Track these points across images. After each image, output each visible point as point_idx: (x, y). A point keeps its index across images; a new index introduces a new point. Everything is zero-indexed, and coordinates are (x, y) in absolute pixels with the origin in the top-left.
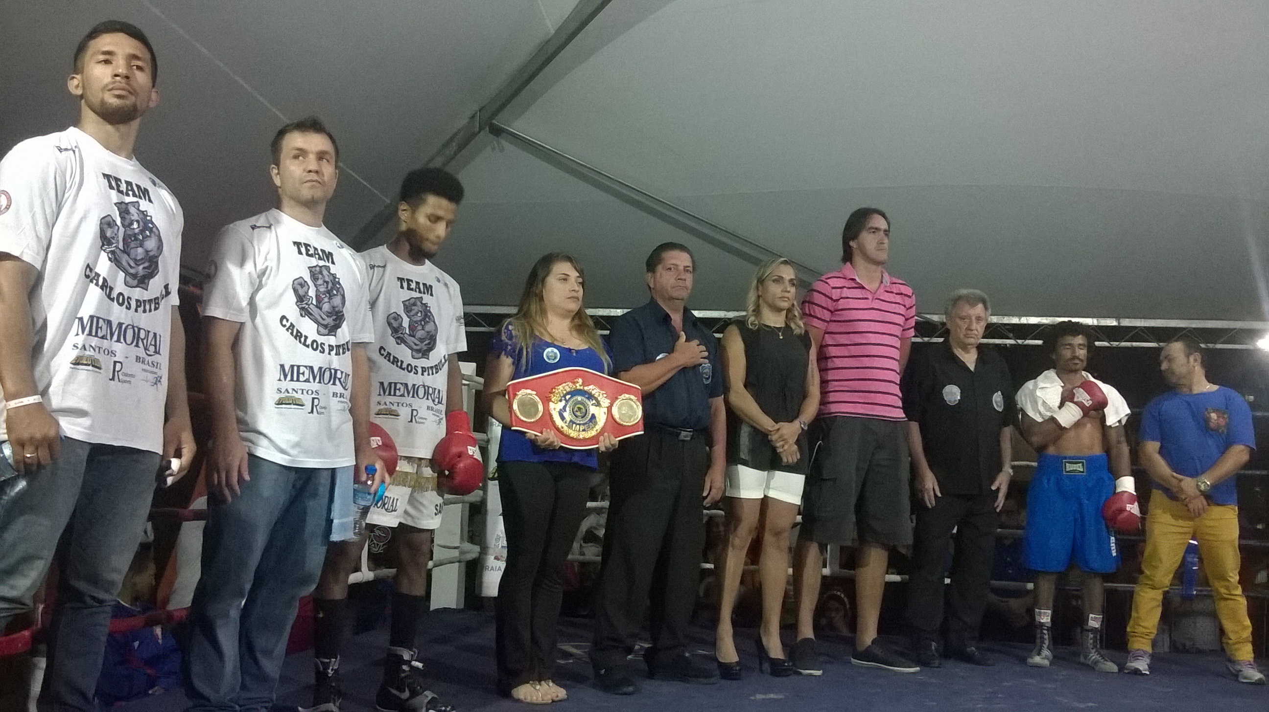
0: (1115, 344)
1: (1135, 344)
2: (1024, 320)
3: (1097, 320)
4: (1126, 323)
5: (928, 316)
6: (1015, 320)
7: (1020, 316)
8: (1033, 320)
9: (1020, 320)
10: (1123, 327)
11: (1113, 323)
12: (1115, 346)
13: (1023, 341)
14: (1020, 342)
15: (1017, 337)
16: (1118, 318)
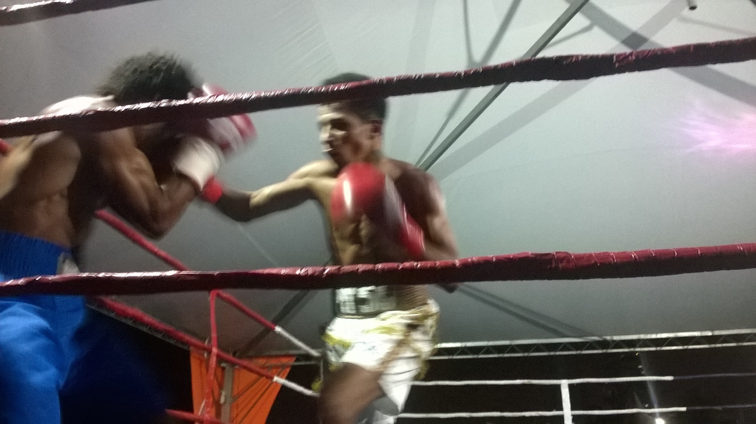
0: (713, 346)
1: (725, 345)
2: (659, 336)
3: (700, 333)
4: (717, 333)
5: (604, 337)
6: (654, 336)
7: (657, 333)
8: (664, 335)
9: (657, 335)
10: (715, 336)
11: (709, 333)
13: (660, 348)
14: (659, 348)
15: (657, 346)
16: (712, 330)
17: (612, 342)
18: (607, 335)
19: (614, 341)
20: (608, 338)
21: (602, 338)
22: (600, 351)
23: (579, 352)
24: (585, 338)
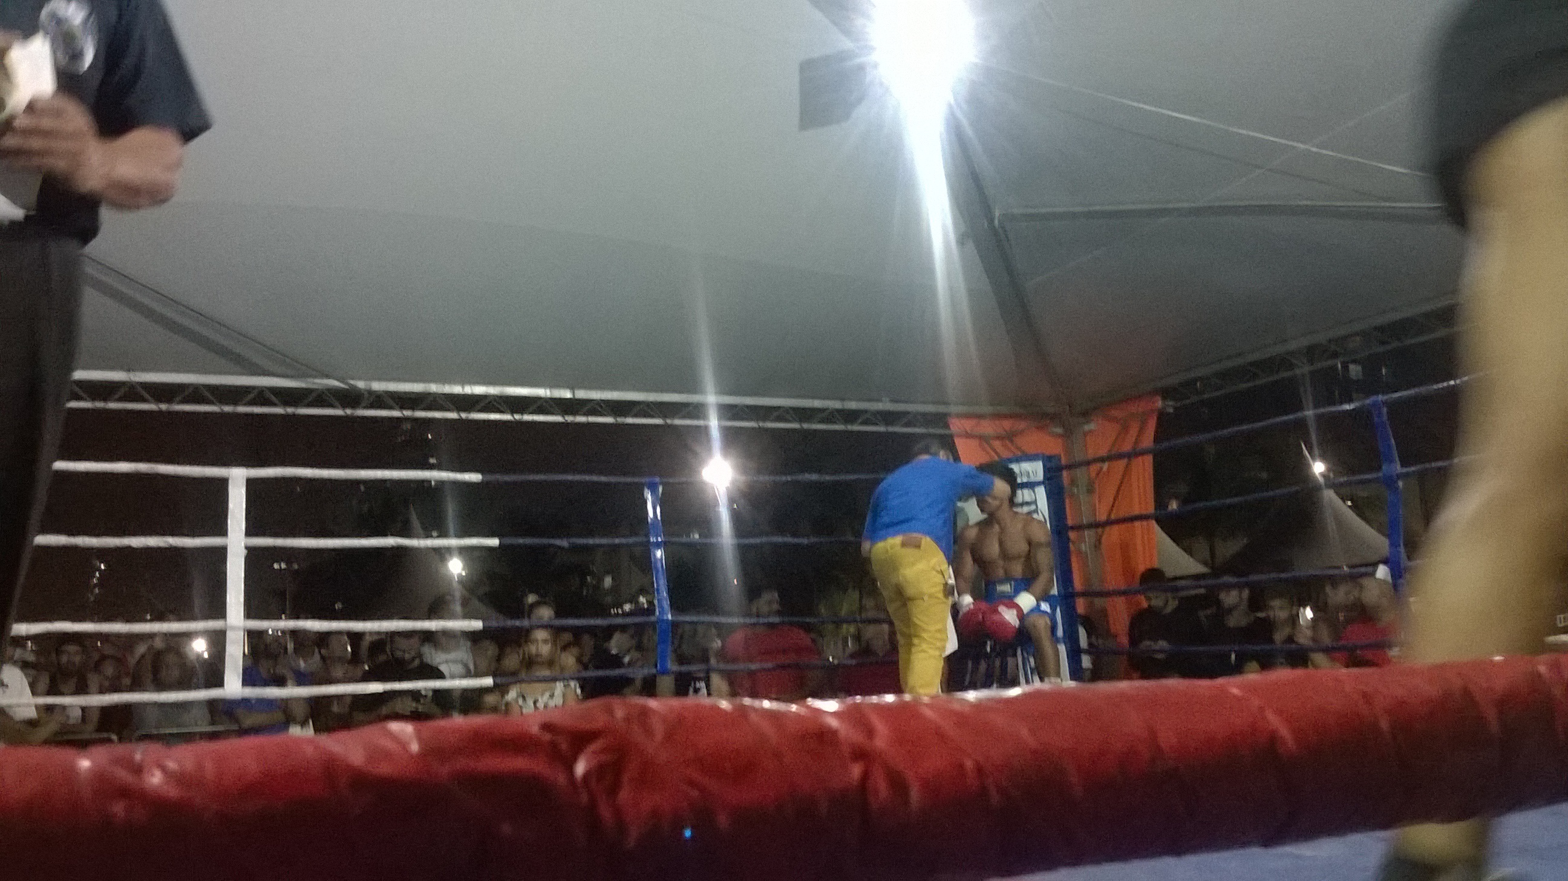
0: (570, 419)
1: (592, 419)
2: (469, 390)
3: (551, 391)
4: (581, 394)
5: (352, 382)
6: (457, 389)
7: (463, 383)
8: (479, 390)
9: (463, 388)
10: (577, 400)
11: (568, 394)
12: (569, 421)
13: (467, 414)
14: (464, 415)
15: (459, 409)
16: (572, 389)
17: (366, 395)
18: (360, 379)
19: (371, 392)
20: (361, 384)
21: (347, 384)
22: (339, 412)
23: (290, 410)
24: (311, 380)
